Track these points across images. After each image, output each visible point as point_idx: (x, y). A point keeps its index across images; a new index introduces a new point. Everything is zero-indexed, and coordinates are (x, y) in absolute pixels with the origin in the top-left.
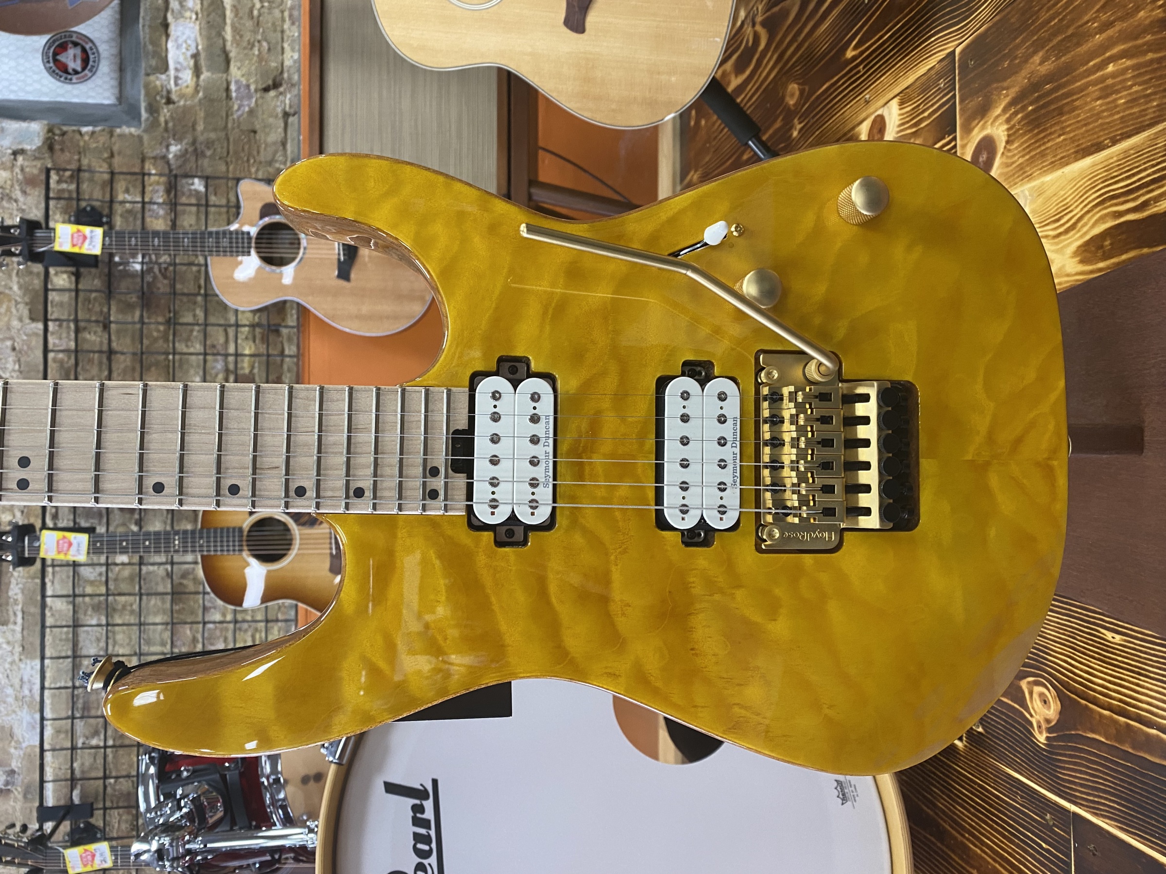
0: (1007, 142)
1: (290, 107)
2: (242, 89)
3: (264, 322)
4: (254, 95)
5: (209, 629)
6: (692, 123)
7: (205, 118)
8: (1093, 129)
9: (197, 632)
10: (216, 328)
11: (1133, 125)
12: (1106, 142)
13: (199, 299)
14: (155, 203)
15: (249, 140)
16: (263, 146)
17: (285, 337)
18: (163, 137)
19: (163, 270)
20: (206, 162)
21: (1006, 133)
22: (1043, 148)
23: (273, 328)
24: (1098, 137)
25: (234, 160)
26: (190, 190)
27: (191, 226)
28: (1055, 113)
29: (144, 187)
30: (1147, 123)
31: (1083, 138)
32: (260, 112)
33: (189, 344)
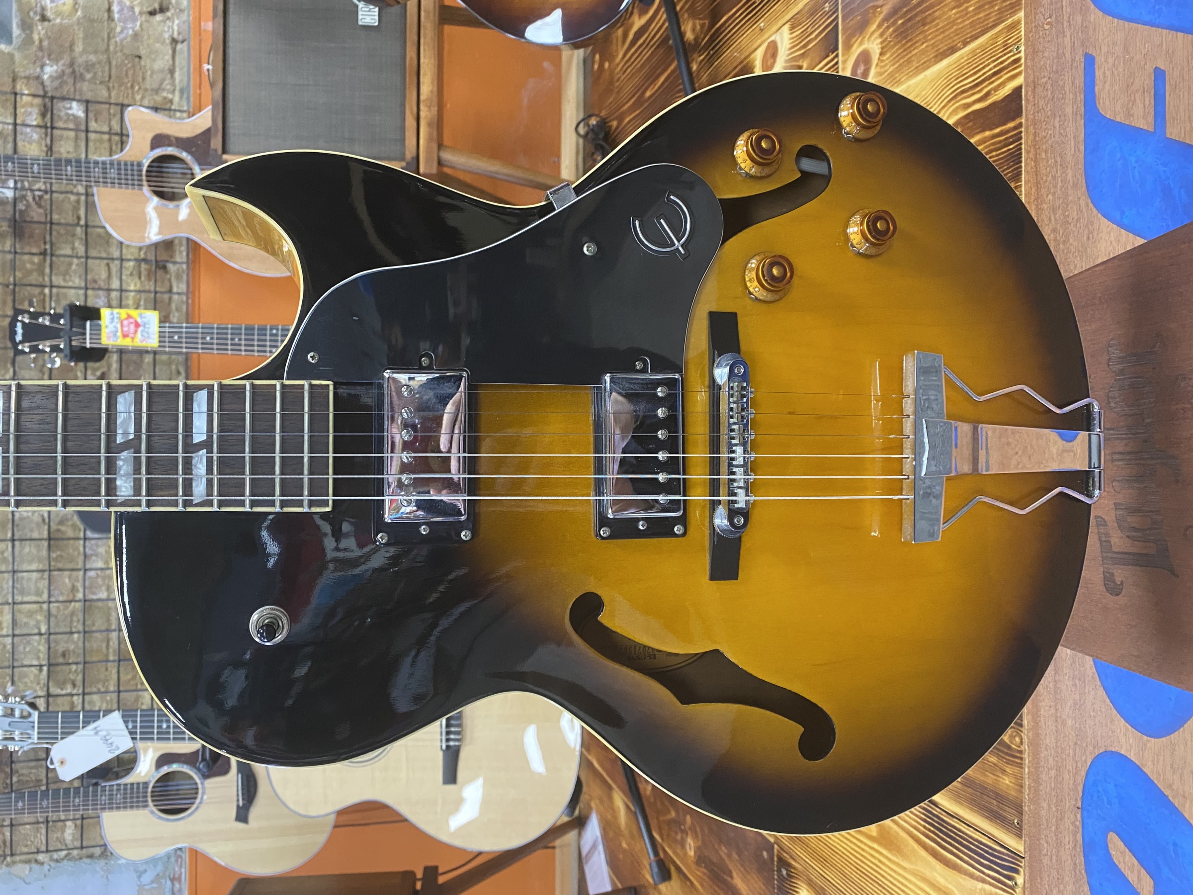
0: (881, 54)
1: (179, 33)
2: (125, 11)
3: (151, 257)
4: (139, 17)
5: (90, 578)
6: (596, 66)
7: (85, 37)
8: (949, 34)
9: (78, 580)
10: (98, 261)
11: (979, 28)
12: (959, 45)
13: (79, 229)
14: (30, 126)
15: (133, 66)
16: (149, 73)
17: (173, 275)
18: (36, 56)
19: (37, 199)
20: (85, 86)
21: (880, 46)
22: (909, 55)
23: (161, 264)
24: (954, 41)
25: (116, 85)
26: (67, 114)
27: (68, 152)
28: (920, 25)
29: (15, 108)
30: (990, 25)
31: (941, 43)
32: (146, 37)
33: (67, 277)
